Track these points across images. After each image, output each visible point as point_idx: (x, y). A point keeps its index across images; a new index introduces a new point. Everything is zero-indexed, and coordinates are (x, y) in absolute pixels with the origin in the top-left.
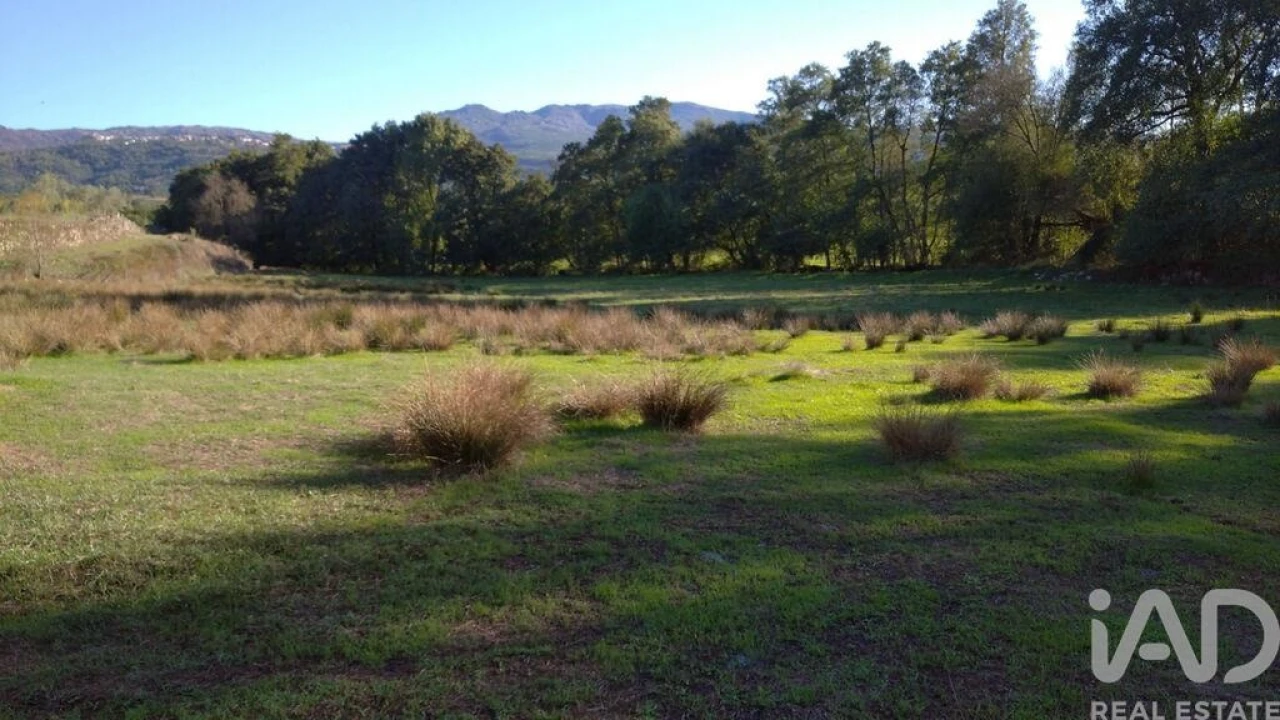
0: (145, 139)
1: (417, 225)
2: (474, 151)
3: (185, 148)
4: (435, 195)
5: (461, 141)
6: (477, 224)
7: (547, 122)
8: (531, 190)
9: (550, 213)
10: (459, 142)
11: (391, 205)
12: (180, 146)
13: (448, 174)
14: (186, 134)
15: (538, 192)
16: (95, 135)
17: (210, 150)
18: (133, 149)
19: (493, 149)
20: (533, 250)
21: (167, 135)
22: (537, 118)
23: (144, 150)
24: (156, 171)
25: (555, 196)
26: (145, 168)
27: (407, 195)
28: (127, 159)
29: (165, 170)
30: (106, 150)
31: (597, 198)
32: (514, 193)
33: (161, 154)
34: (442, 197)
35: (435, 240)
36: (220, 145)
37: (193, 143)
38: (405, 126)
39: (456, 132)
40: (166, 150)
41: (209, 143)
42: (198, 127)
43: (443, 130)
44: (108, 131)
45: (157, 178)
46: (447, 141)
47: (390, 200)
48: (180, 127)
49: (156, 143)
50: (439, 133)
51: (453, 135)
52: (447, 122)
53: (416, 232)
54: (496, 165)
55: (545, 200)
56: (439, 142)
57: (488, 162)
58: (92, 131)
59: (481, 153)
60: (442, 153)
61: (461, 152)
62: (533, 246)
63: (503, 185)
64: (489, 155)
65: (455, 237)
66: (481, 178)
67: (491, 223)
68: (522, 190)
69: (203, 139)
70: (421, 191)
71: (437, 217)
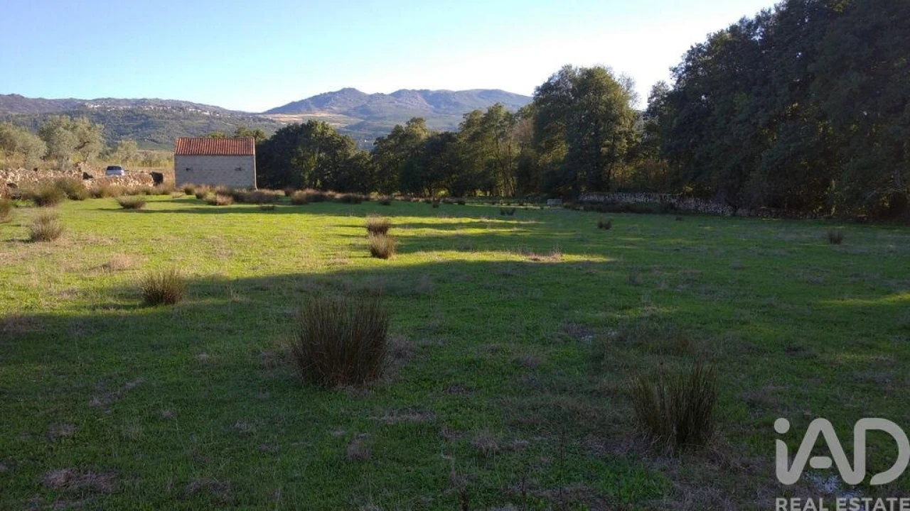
0: (121, 108)
1: (307, 173)
2: (336, 138)
3: (150, 115)
4: (316, 159)
5: (330, 133)
6: (336, 174)
7: (399, 102)
8: (361, 158)
9: (370, 169)
10: (328, 134)
11: (294, 163)
12: (146, 113)
13: (322, 149)
14: (150, 104)
15: (365, 159)
16: (86, 104)
17: (166, 116)
18: (113, 114)
19: (345, 138)
20: (362, 187)
21: (136, 105)
22: (392, 98)
23: (121, 116)
24: (128, 130)
25: (372, 162)
26: (122, 128)
27: (303, 159)
28: (109, 122)
29: (136, 130)
30: (95, 115)
31: (390, 163)
32: (353, 159)
33: (133, 118)
34: (320, 160)
35: (316, 181)
36: (173, 114)
37: (154, 111)
38: (303, 125)
39: (327, 129)
40: (137, 116)
41: (165, 111)
42: (157, 100)
43: (321, 127)
44: (96, 101)
45: (130, 135)
46: (323, 133)
47: (294, 161)
48: (145, 99)
49: (129, 111)
50: (319, 129)
51: (325, 131)
52: (323, 124)
53: (306, 177)
54: (345, 145)
55: (369, 162)
56: (319, 133)
57: (342, 144)
58: (86, 101)
59: (339, 139)
60: (320, 139)
61: (328, 139)
62: (362, 184)
63: (349, 155)
64: (343, 140)
65: (325, 180)
66: (339, 152)
67: (343, 173)
68: (358, 158)
69: (161, 108)
70: (309, 157)
71: (316, 170)
